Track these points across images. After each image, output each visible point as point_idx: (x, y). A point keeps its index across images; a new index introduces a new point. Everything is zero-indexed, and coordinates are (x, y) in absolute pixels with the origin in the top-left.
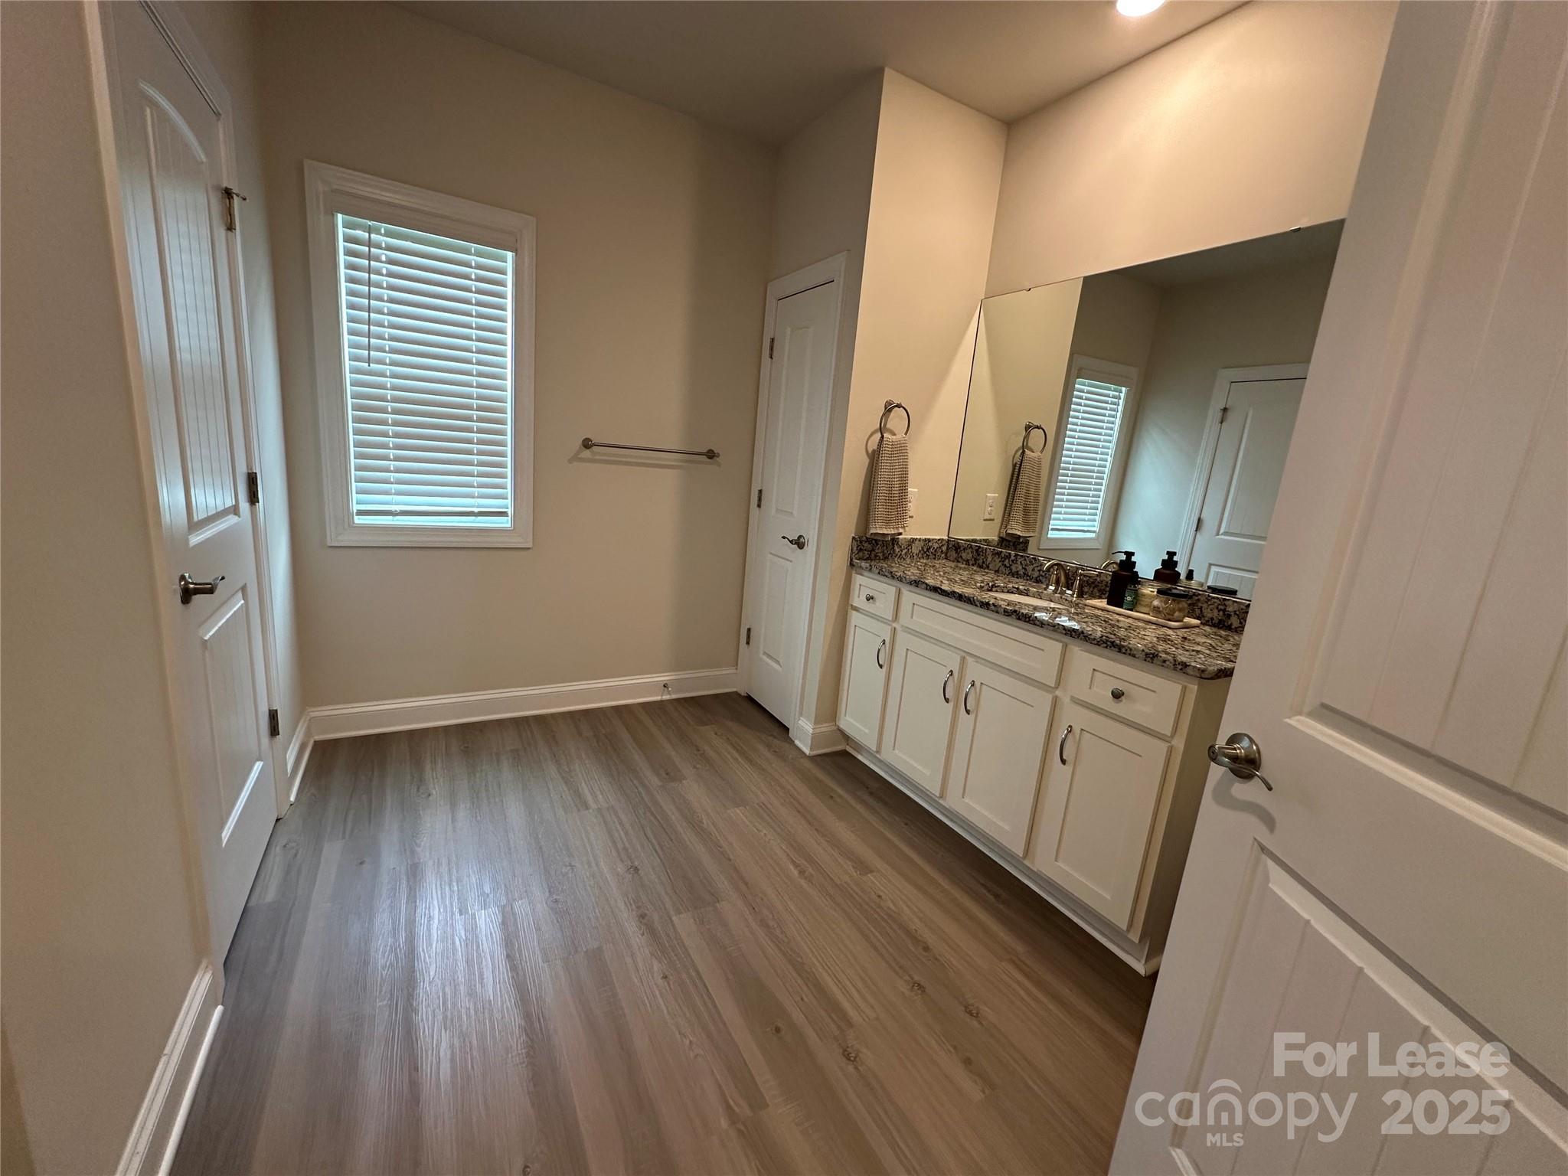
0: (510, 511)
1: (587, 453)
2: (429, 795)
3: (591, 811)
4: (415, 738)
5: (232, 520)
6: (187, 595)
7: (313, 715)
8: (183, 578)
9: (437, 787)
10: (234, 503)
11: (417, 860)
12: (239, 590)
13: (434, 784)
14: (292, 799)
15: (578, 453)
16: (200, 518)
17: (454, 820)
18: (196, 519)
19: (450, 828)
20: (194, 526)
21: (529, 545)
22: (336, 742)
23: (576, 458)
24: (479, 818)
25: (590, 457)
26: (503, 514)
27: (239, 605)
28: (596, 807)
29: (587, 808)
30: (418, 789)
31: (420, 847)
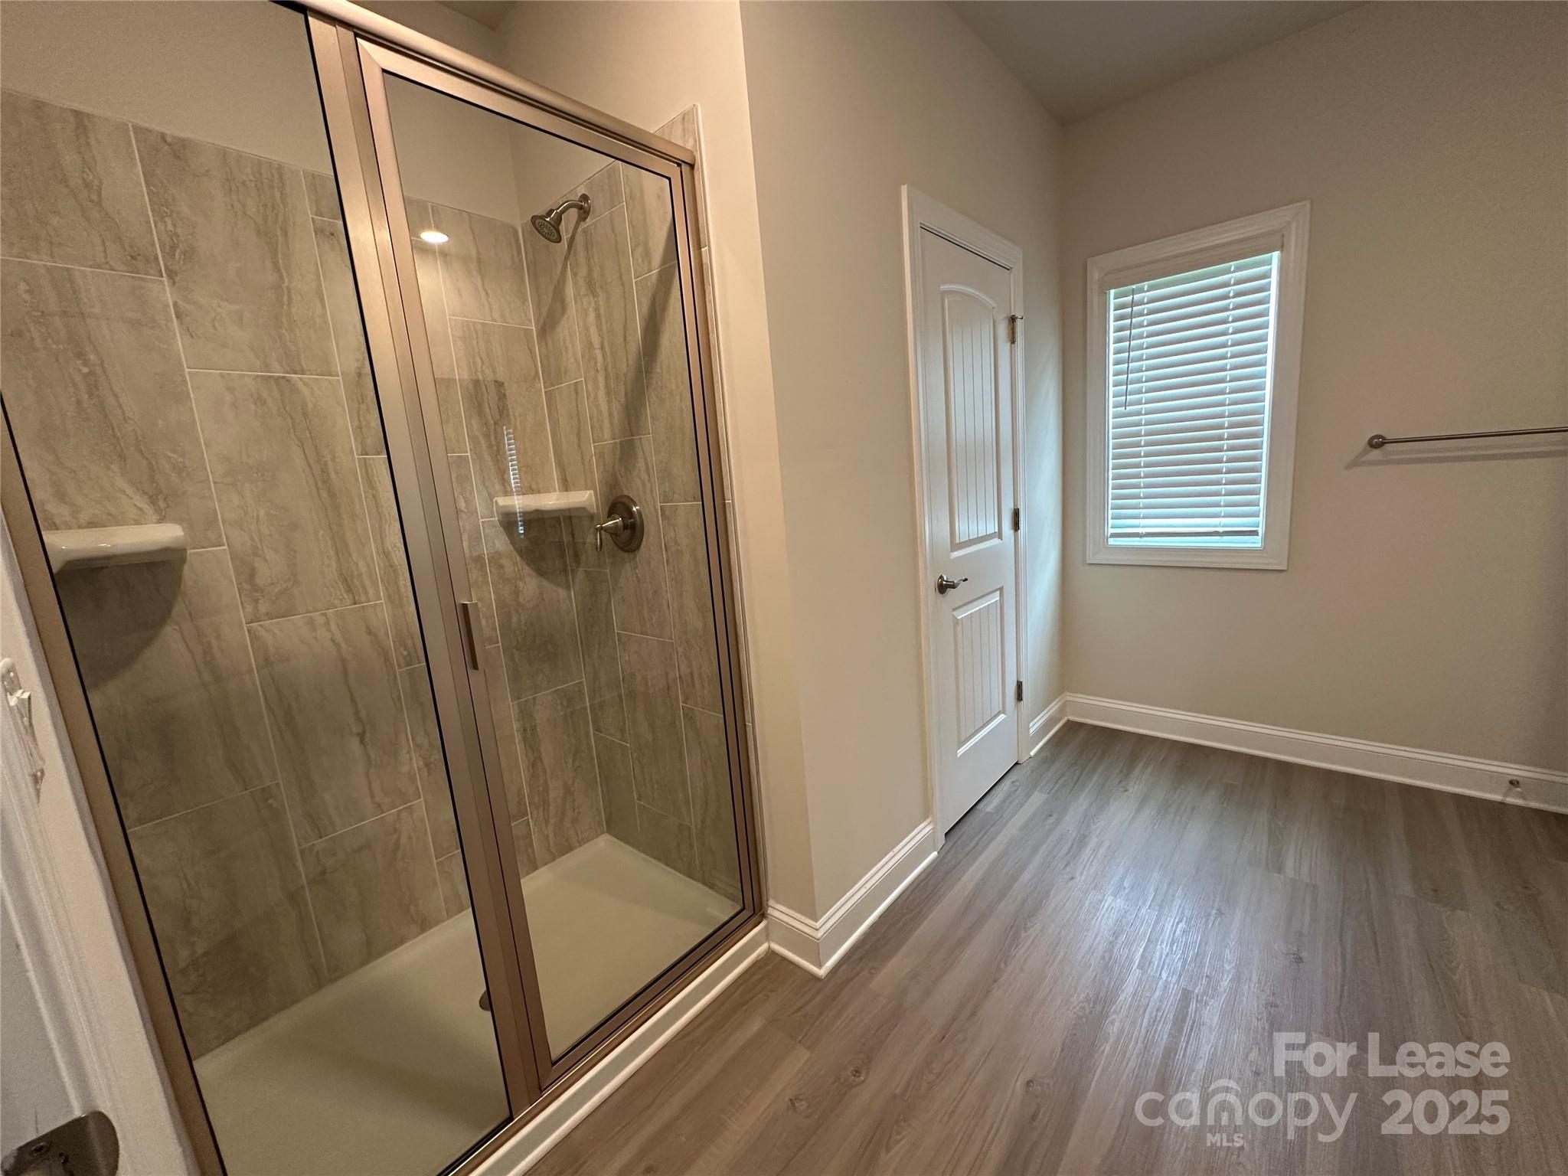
0: (1261, 530)
1: (1376, 454)
2: (1126, 791)
3: (1282, 877)
4: (1144, 741)
5: (996, 541)
6: (943, 587)
7: (1068, 698)
8: (941, 577)
9: (1136, 787)
10: (997, 530)
11: (1087, 834)
12: (996, 590)
13: (1135, 784)
14: (1032, 753)
15: (1364, 453)
16: (961, 541)
17: (1134, 818)
18: (958, 541)
19: (1127, 822)
20: (955, 546)
21: (1285, 569)
22: (1081, 725)
23: (1356, 463)
24: (1156, 827)
25: (1380, 458)
26: (1255, 533)
27: (994, 600)
28: (1293, 876)
29: (1280, 869)
30: (1120, 782)
31: (1094, 825)
